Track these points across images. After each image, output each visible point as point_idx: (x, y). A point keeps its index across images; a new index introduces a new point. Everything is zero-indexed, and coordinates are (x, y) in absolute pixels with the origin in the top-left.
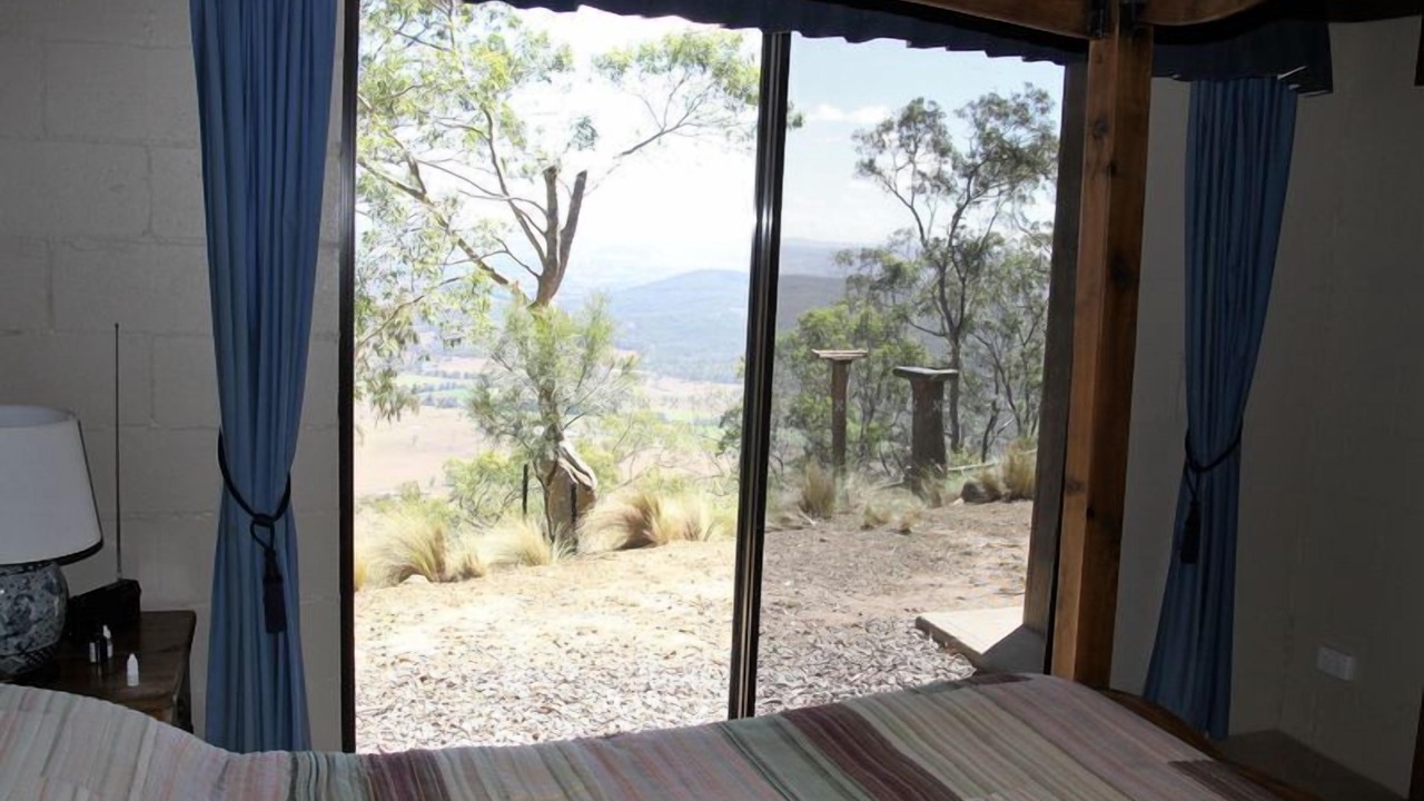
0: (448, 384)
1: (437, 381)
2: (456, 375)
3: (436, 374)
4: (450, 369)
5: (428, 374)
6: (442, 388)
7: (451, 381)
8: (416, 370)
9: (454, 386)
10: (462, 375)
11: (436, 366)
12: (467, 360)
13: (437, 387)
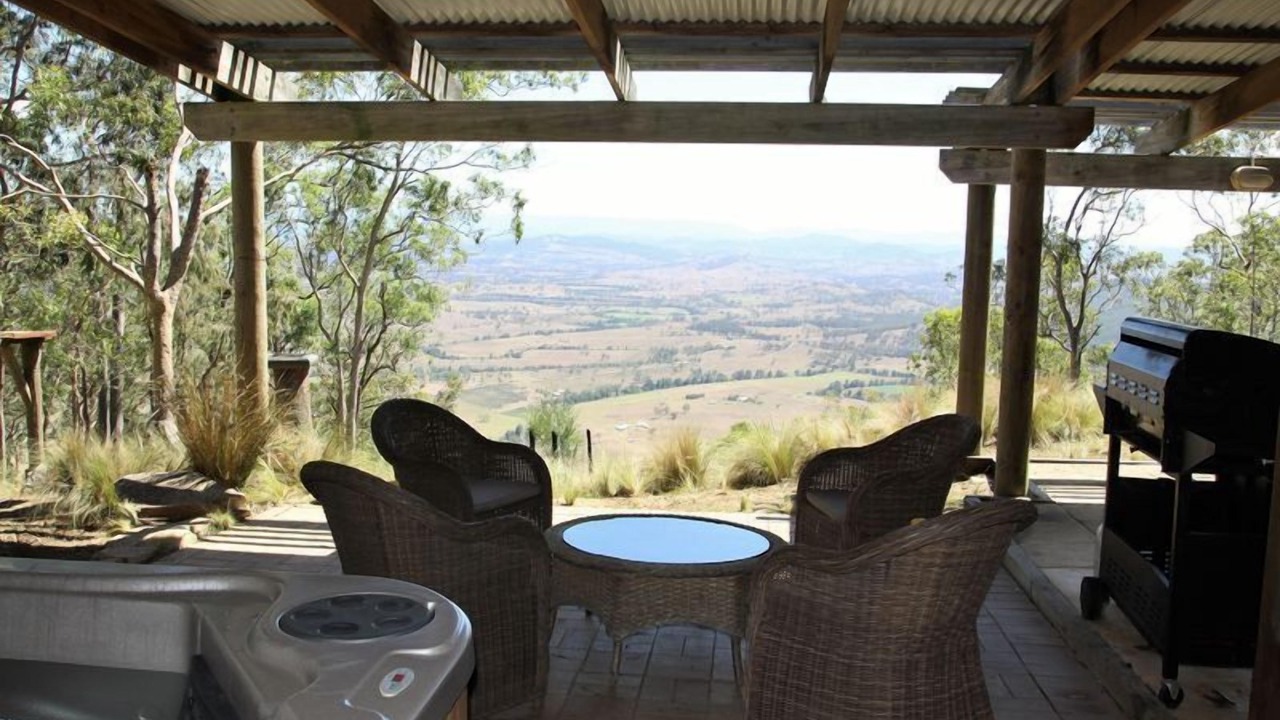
0: (877, 381)
1: (866, 378)
2: (884, 373)
3: (867, 371)
4: (879, 367)
5: (859, 372)
6: (871, 384)
7: (880, 378)
8: (849, 367)
9: (882, 383)
10: (890, 374)
11: (866, 365)
12: (895, 359)
13: (867, 383)
